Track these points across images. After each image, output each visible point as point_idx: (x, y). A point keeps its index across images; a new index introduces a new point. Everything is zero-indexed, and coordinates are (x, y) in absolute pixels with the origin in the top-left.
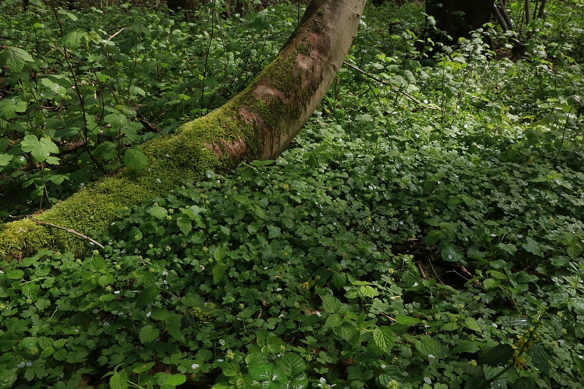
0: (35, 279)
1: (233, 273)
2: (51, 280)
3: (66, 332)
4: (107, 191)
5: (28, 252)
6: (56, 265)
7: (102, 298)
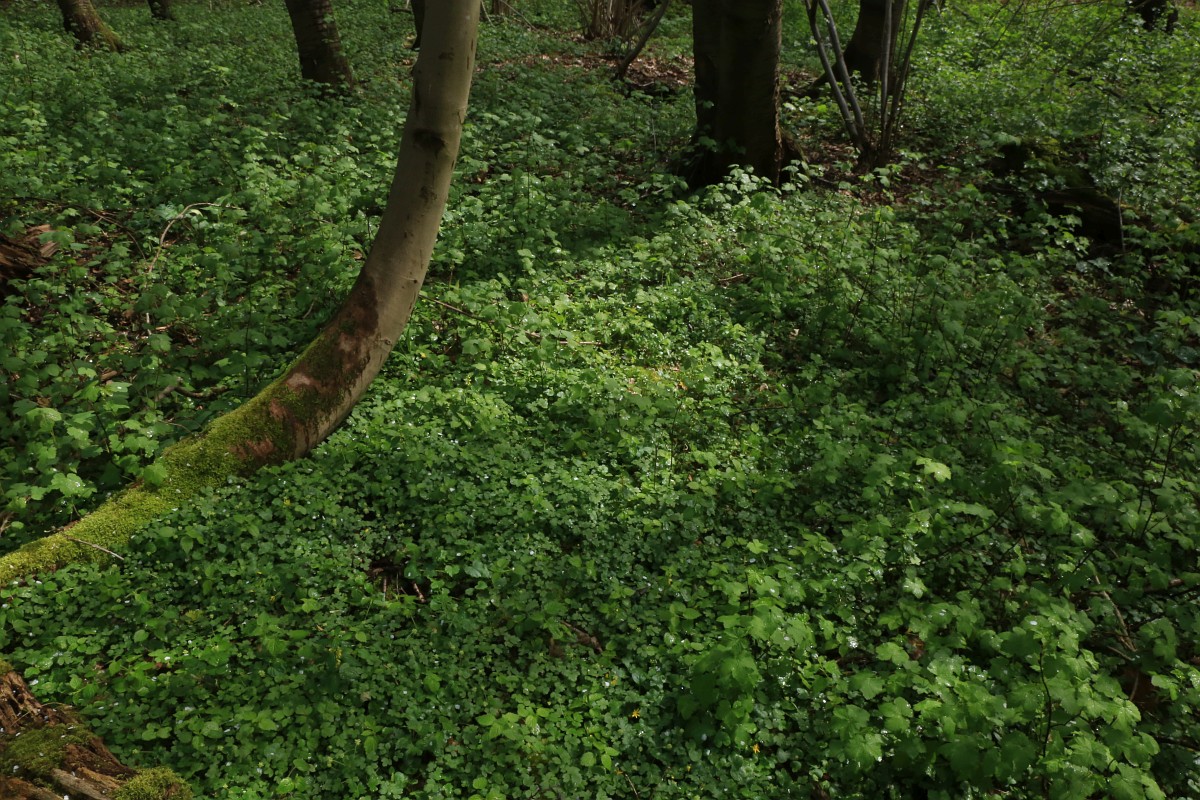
0: (66, 590)
1: (221, 586)
2: (78, 589)
3: (87, 632)
4: (128, 506)
5: (61, 565)
6: (82, 576)
7: (114, 608)
